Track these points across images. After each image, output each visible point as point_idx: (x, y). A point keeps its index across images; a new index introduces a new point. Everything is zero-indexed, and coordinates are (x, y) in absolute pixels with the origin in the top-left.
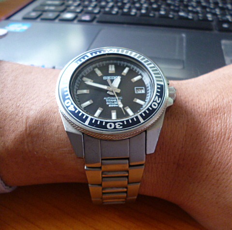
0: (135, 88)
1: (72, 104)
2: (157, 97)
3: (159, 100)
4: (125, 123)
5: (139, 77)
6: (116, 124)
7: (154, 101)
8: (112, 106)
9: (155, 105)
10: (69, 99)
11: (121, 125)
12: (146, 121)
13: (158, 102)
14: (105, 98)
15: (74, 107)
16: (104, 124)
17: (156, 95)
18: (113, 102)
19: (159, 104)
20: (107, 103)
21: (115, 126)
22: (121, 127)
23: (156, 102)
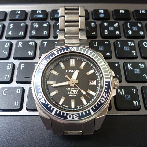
0: (89, 80)
1: (43, 97)
2: (105, 93)
3: (106, 95)
4: (80, 115)
6: (74, 115)
7: (102, 97)
9: (102, 100)
10: (41, 92)
11: (77, 116)
12: (95, 113)
13: (105, 97)
14: (67, 89)
15: (45, 100)
16: (65, 115)
17: (104, 91)
19: (105, 99)
20: (68, 93)
21: (73, 117)
22: (78, 118)
23: (104, 97)
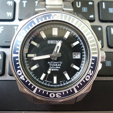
0: (73, 53)
1: (23, 74)
2: (91, 70)
3: (91, 73)
4: (63, 94)
5: (77, 43)
6: (57, 94)
7: (87, 75)
8: (54, 70)
9: (88, 78)
10: (20, 69)
11: (60, 95)
12: (79, 92)
14: (48, 63)
15: (24, 77)
18: (55, 66)
21: (56, 96)
23: (89, 75)
